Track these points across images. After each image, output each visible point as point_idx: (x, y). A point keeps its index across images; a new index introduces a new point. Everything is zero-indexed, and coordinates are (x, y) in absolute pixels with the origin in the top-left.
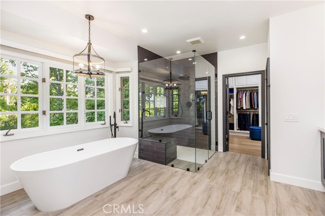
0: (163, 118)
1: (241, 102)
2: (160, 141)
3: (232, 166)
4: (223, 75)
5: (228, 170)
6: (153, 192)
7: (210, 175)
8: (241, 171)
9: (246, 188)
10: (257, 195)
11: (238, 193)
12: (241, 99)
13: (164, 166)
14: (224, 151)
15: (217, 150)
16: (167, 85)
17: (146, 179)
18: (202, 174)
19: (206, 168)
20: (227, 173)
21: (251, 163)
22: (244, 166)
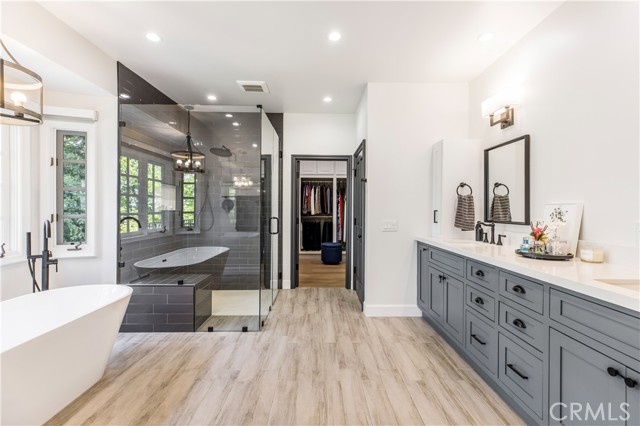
0: (162, 235)
1: (309, 202)
2: (181, 283)
3: (312, 308)
4: (293, 156)
5: (309, 316)
6: (192, 387)
7: (285, 330)
8: (327, 312)
9: (342, 334)
10: (358, 340)
11: (335, 345)
12: (309, 197)
13: (190, 334)
14: (292, 288)
15: (280, 287)
16: (179, 162)
17: (160, 368)
18: (271, 331)
19: (275, 320)
20: (309, 321)
21: (335, 299)
22: (328, 305)
